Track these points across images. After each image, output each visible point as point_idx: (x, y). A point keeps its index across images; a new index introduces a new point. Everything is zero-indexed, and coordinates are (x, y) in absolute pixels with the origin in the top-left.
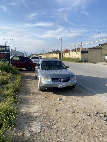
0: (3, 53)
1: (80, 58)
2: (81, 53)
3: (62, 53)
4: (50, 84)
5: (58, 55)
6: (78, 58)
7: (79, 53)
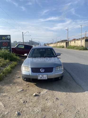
2: (85, 42)
3: (68, 42)
4: (29, 74)
7: (83, 41)
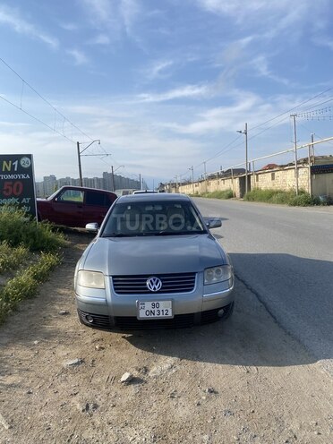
0: (11, 179)
1: (308, 190)
2: (312, 174)
3: (249, 176)
4: (103, 300)
5: (237, 181)
6: (302, 192)
7: (305, 173)
